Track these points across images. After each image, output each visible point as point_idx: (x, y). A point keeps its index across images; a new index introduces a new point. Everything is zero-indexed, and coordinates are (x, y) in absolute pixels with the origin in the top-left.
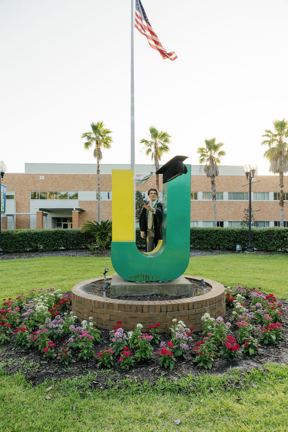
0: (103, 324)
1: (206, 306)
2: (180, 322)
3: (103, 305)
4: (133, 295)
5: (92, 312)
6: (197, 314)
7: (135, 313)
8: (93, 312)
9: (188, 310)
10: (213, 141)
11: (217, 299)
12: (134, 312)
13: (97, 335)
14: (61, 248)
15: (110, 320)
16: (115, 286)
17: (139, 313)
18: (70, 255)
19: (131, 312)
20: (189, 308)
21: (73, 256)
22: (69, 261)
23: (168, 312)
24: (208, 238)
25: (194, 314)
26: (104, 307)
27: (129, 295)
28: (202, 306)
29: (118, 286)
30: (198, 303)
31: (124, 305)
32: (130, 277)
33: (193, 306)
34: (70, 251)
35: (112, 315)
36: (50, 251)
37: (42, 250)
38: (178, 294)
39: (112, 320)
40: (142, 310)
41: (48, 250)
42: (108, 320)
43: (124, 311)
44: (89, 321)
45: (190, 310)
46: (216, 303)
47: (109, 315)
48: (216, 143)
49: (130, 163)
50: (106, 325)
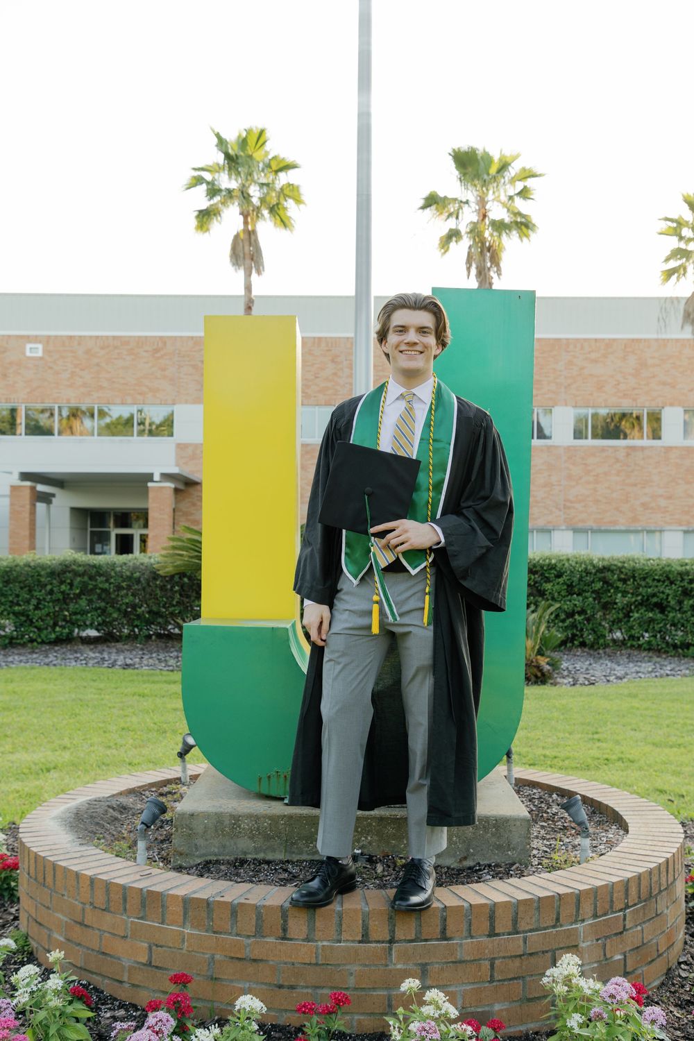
0: (121, 982)
1: (576, 922)
2: (433, 994)
3: (125, 900)
4: (270, 857)
5: (80, 923)
6: (531, 954)
7: (253, 939)
8: (86, 926)
9: (489, 936)
11: (633, 891)
12: (249, 937)
13: (77, 1031)
14: (84, 634)
15: (149, 964)
16: (193, 815)
17: (268, 940)
18: (115, 661)
19: (237, 935)
20: (492, 927)
21: (126, 666)
22: (102, 685)
23: (397, 942)
25: (520, 956)
26: (127, 906)
27: (249, 857)
28: (558, 919)
29: (207, 815)
30: (538, 908)
31: (208, 904)
32: (260, 779)
33: (515, 921)
34: (119, 645)
35: (157, 946)
36: (38, 643)
37: (7, 641)
38: (465, 858)
39: (157, 967)
40: (285, 930)
41: (32, 641)
42: (144, 965)
43: (207, 931)
44: (46, 973)
45: (498, 935)
46: (627, 907)
47: (146, 945)
49: (353, 293)
50: (133, 985)
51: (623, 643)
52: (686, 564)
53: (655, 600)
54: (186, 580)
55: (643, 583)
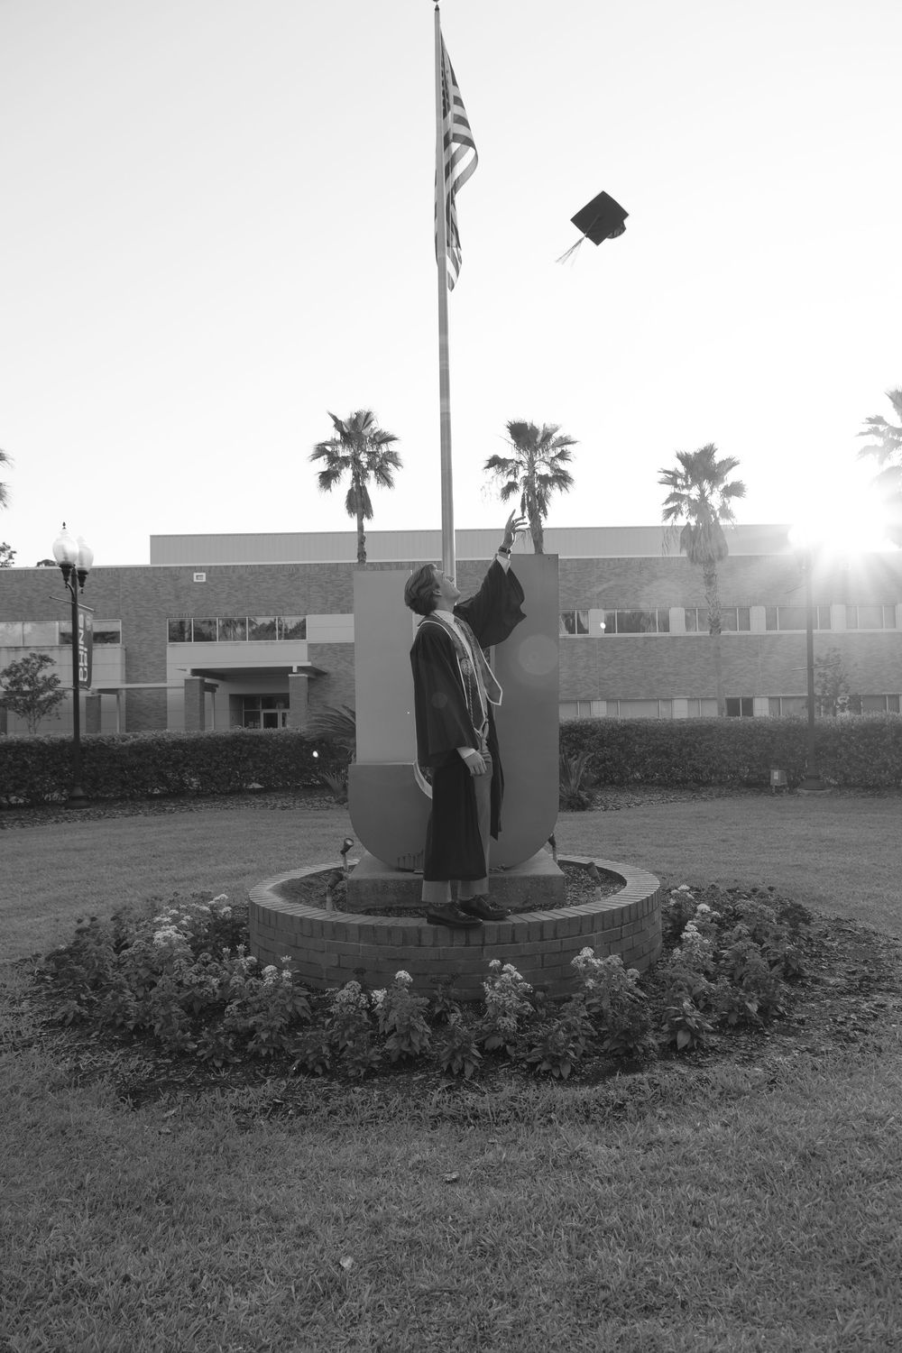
0: (321, 979)
1: (592, 932)
2: (508, 966)
3: (323, 929)
4: (406, 905)
5: (294, 946)
6: (565, 951)
7: (400, 948)
8: (299, 948)
9: (540, 941)
10: (708, 452)
11: (626, 915)
12: (398, 946)
13: (301, 1001)
14: (251, 787)
15: (339, 966)
16: (358, 881)
17: (410, 947)
18: (275, 805)
19: (392, 945)
20: (542, 936)
21: (284, 808)
22: (269, 821)
23: (487, 945)
24: (686, 750)
25: (558, 953)
26: (324, 933)
27: (394, 906)
28: (581, 931)
29: (367, 881)
30: (569, 924)
31: (373, 927)
32: (399, 859)
33: (555, 932)
34: (277, 794)
35: (343, 955)
36: (218, 794)
37: (195, 793)
38: (526, 902)
39: (344, 968)
40: (420, 941)
41: (213, 792)
42: (335, 967)
43: (373, 944)
44: (280, 969)
45: (546, 940)
46: (623, 924)
47: (336, 955)
48: (718, 458)
49: (440, 528)
50: (329, 980)
51: (641, 781)
52: (684, 723)
53: (662, 749)
54: (324, 744)
55: (653, 737)
